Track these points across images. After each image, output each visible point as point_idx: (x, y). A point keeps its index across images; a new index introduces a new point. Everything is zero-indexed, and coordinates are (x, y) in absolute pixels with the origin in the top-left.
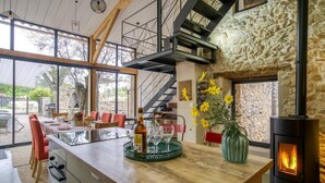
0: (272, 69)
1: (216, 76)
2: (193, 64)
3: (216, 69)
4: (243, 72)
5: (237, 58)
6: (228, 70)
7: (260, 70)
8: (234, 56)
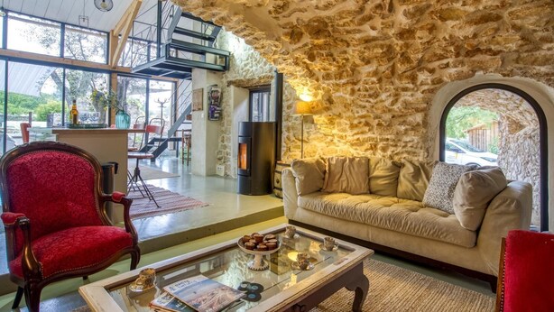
0: (268, 77)
1: (230, 83)
2: (205, 71)
3: (231, 76)
4: (249, 80)
5: (246, 65)
6: (239, 78)
7: (260, 78)
8: (243, 63)
